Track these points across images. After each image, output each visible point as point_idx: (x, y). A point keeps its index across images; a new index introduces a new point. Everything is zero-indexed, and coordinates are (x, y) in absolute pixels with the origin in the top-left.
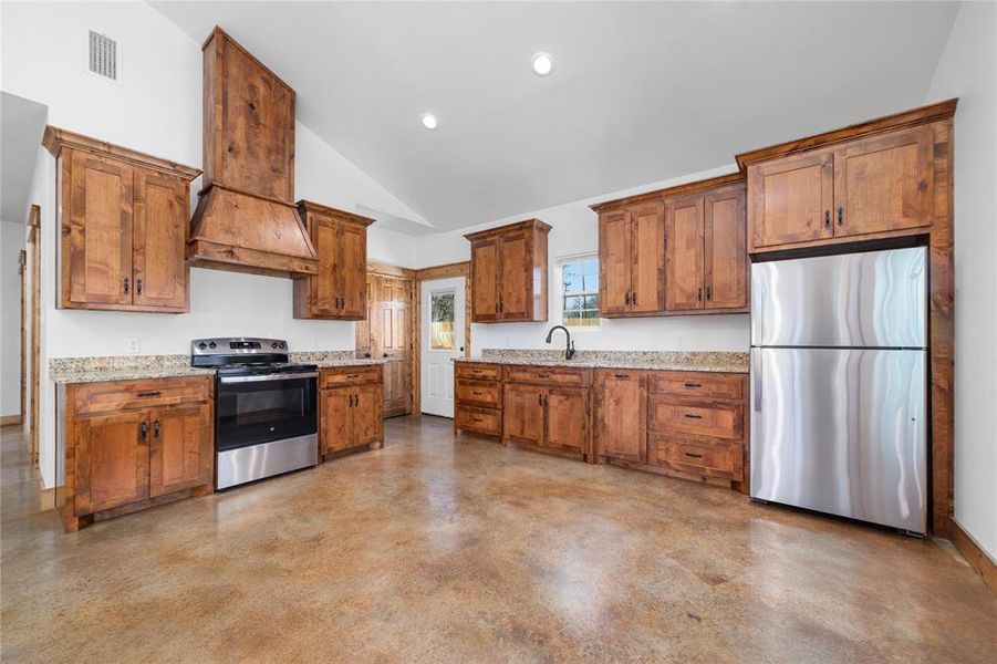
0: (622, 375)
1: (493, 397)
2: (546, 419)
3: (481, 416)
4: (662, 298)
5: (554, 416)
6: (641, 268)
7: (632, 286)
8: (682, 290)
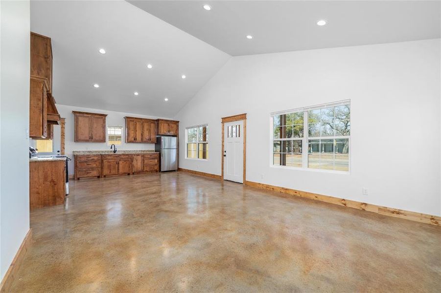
0: (138, 155)
1: (97, 165)
2: (118, 167)
3: (91, 171)
4: (142, 139)
5: (121, 166)
6: (137, 133)
7: (136, 136)
8: (146, 139)
